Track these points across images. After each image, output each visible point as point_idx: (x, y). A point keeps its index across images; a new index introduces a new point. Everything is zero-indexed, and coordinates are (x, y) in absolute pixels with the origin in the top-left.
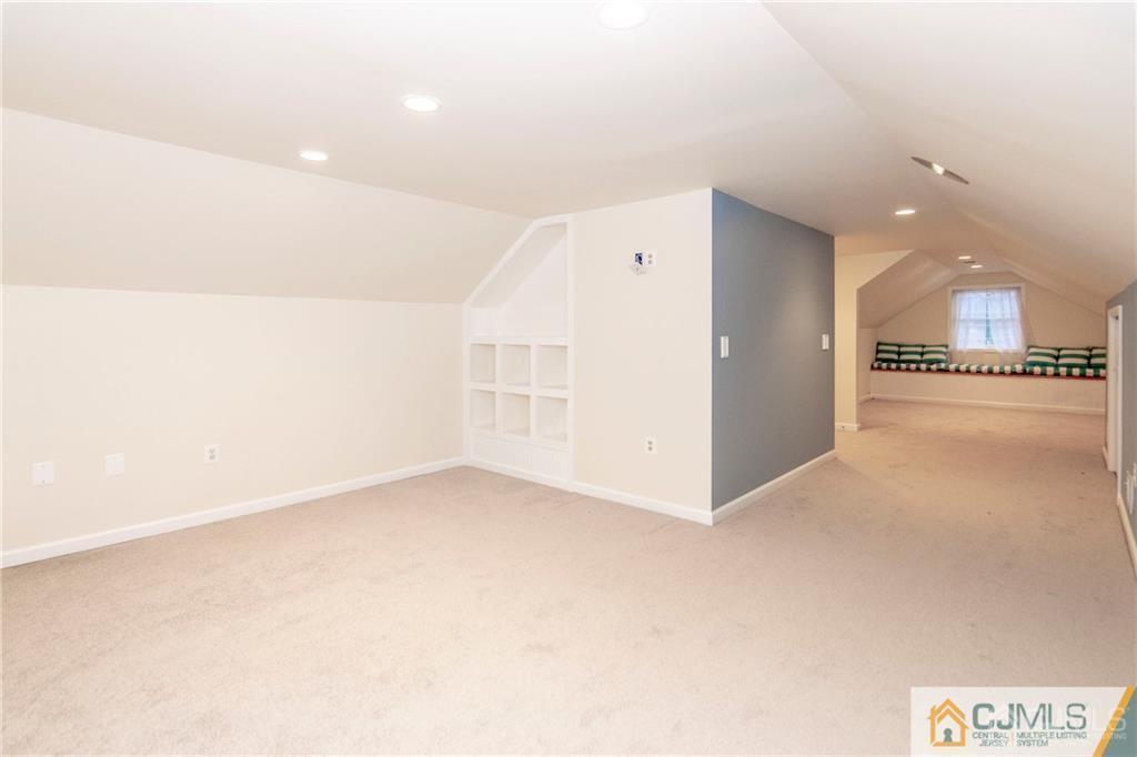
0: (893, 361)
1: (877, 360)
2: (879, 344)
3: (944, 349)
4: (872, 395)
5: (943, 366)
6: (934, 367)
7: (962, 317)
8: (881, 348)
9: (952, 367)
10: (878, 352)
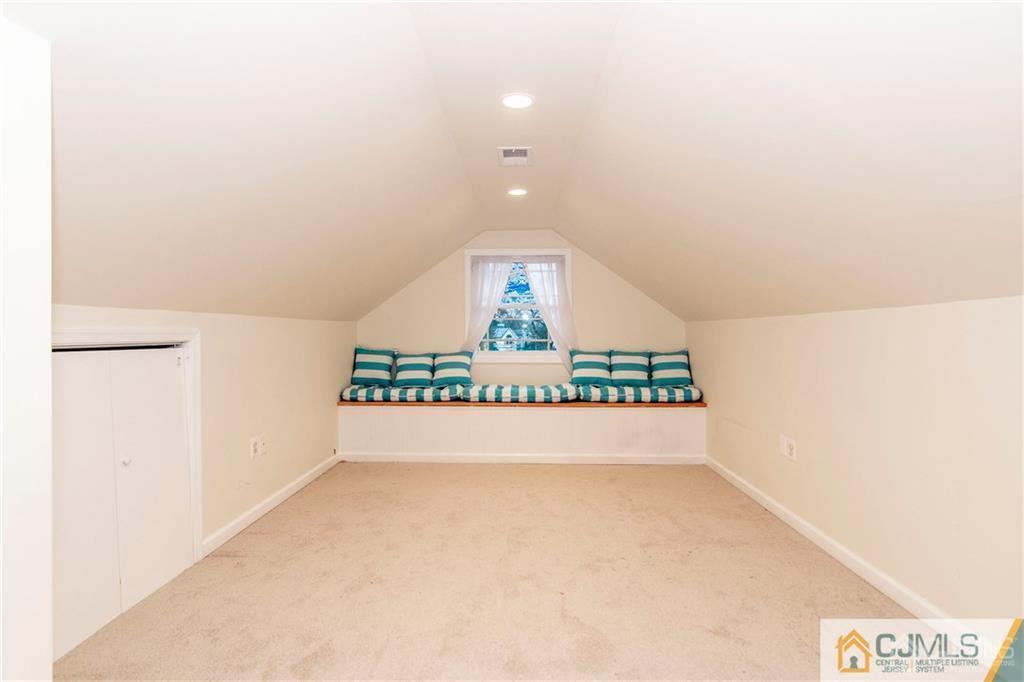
0: (381, 384)
1: (354, 381)
2: (357, 352)
3: (465, 360)
4: (341, 455)
5: (459, 390)
6: (445, 394)
7: (484, 304)
8: (361, 358)
9: (474, 393)
10: (355, 366)
